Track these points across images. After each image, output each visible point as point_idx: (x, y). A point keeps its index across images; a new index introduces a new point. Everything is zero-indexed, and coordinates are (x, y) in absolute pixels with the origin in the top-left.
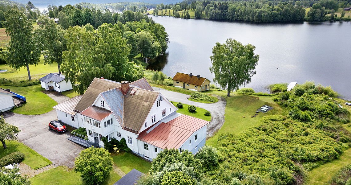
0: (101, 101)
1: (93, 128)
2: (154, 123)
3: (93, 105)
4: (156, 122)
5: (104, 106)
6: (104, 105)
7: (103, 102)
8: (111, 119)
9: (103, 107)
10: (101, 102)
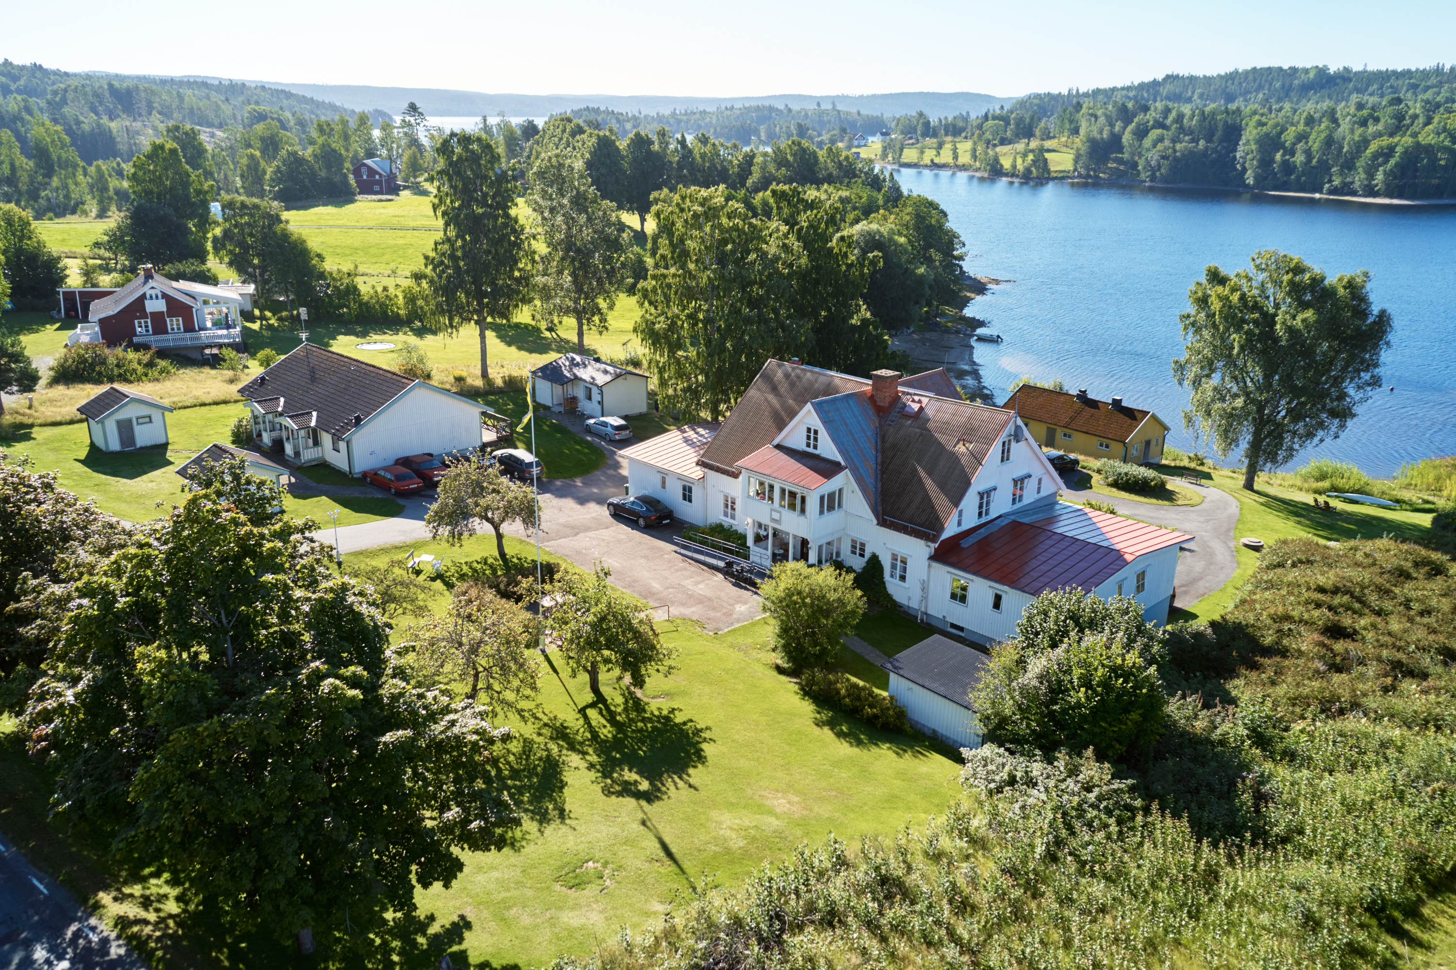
0: (809, 430)
1: (776, 516)
2: (984, 520)
3: (776, 442)
4: (989, 518)
5: (815, 447)
6: (819, 444)
7: (816, 432)
8: (840, 490)
9: (811, 450)
10: (805, 433)
